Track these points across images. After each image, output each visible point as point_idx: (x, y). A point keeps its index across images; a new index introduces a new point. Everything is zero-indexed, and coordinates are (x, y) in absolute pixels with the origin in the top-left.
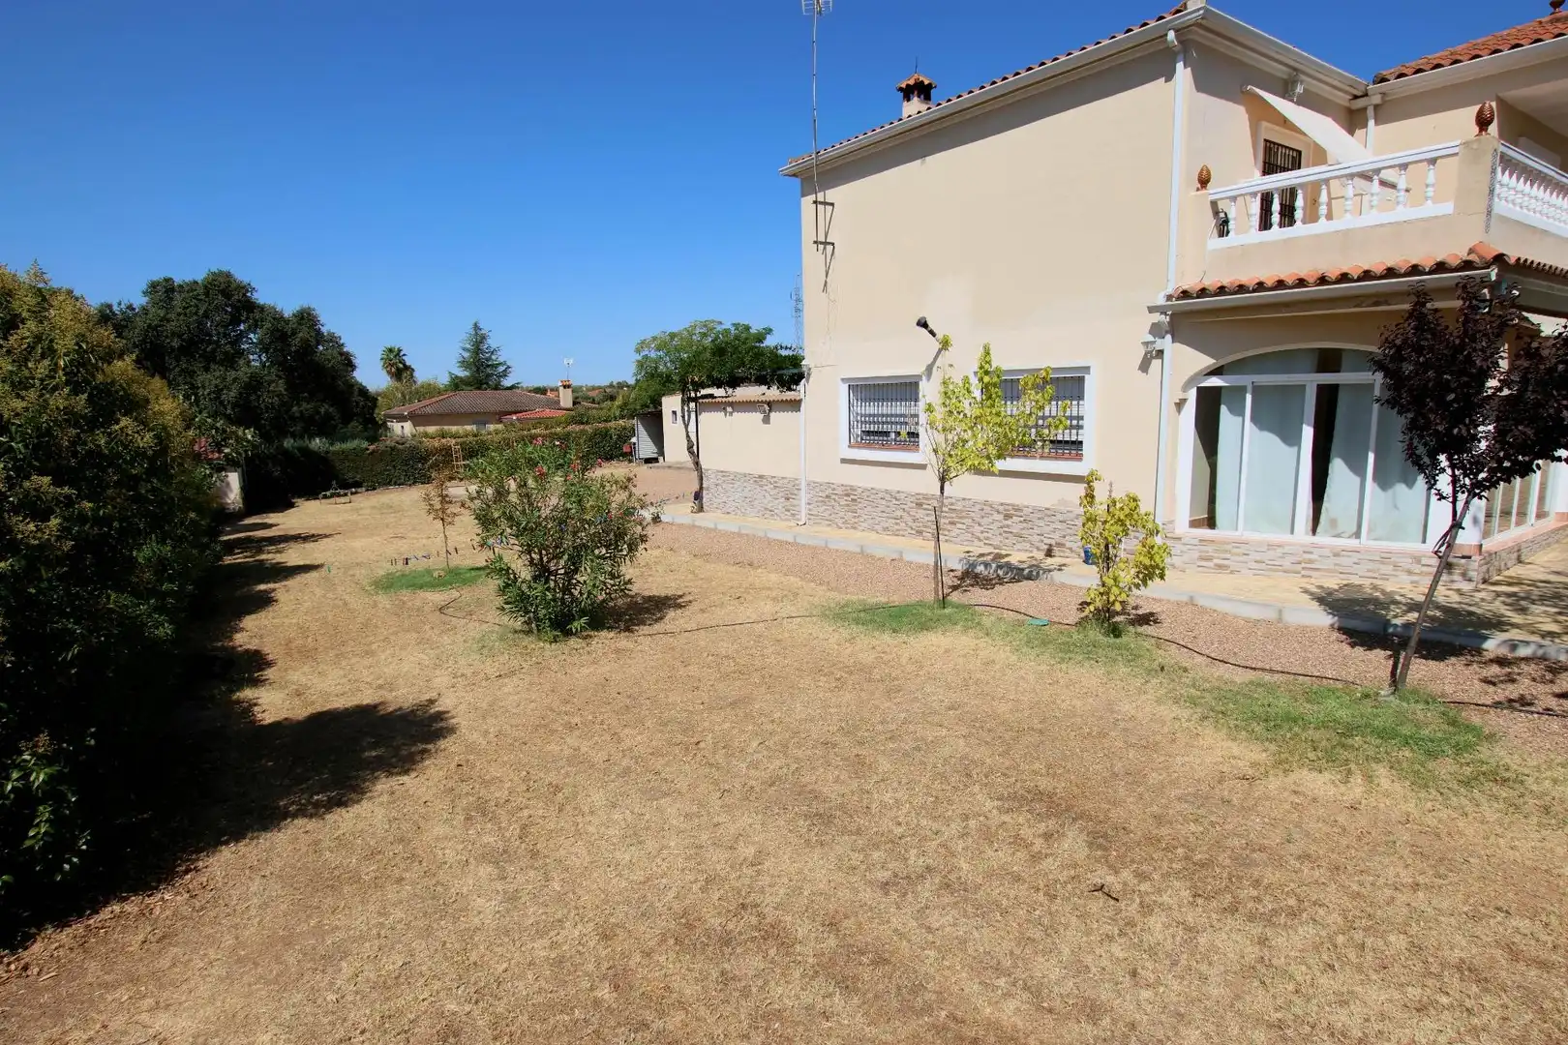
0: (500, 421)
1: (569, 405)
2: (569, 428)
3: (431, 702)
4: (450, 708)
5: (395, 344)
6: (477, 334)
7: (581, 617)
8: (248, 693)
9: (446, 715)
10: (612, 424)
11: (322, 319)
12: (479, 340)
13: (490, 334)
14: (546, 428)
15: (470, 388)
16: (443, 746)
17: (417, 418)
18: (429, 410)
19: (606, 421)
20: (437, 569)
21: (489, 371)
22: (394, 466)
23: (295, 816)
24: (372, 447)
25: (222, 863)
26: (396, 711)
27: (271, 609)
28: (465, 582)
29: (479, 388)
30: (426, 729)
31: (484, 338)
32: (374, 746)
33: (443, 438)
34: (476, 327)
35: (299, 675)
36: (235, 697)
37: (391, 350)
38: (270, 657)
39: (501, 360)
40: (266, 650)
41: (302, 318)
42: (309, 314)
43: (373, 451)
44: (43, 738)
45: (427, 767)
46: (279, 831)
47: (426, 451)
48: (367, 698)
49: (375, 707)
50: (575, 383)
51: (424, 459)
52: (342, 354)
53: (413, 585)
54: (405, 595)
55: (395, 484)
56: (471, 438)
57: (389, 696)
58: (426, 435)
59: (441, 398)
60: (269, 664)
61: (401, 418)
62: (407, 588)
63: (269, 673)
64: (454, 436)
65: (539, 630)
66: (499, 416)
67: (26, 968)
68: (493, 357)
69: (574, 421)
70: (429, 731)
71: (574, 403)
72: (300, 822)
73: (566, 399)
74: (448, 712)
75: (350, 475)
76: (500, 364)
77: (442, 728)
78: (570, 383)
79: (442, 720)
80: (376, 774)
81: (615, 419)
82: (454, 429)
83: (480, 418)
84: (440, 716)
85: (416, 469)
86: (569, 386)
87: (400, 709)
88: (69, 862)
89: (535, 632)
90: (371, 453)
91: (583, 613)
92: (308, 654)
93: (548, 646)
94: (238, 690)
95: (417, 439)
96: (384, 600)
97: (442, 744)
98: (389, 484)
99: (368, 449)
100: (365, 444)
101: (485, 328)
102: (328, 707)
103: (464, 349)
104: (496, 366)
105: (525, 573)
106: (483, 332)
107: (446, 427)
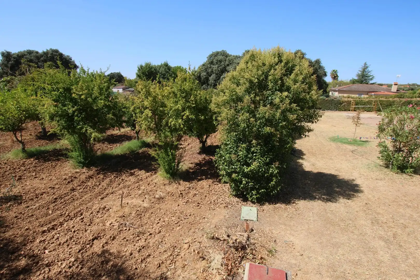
0: (367, 94)
1: (395, 91)
2: (395, 99)
3: (353, 180)
4: (360, 184)
5: (335, 69)
6: (365, 66)
7: (411, 169)
8: (300, 161)
9: (359, 186)
10: (414, 99)
11: (322, 62)
12: (365, 68)
13: (370, 66)
14: (386, 98)
15: (358, 83)
16: (359, 195)
17: (340, 91)
18: (344, 89)
19: (411, 98)
20: (349, 139)
21: (366, 78)
22: (332, 105)
23: (318, 199)
24: (326, 99)
25: (302, 204)
26: (342, 179)
27: (302, 139)
28: (359, 145)
29: (361, 83)
30: (353, 188)
31: (367, 67)
32: (338, 188)
33: (349, 98)
34: (365, 64)
35: (313, 160)
36: (298, 161)
37: (334, 71)
38: (304, 153)
39: (371, 74)
40: (303, 150)
41: (317, 62)
42: (318, 61)
43: (327, 100)
44: (277, 163)
45: (355, 200)
46: (315, 201)
47: (343, 101)
48: (333, 172)
49: (336, 176)
50: (399, 83)
51: (341, 104)
52: (324, 72)
53: (342, 142)
54: (339, 144)
55: (331, 110)
56: (358, 99)
57: (340, 174)
58: (344, 97)
59: (349, 86)
60: (304, 155)
61: (335, 91)
62: (340, 142)
63: (304, 157)
64: (352, 98)
65: (392, 168)
66: (367, 93)
67: (263, 210)
68: (369, 74)
69: (397, 97)
70: (354, 189)
71: (397, 90)
72: (320, 201)
73: (394, 89)
74: (359, 185)
75: (319, 106)
76: (371, 76)
77: (358, 190)
78: (398, 83)
79: (358, 187)
80: (340, 196)
81: (416, 98)
82: (353, 96)
83: (360, 93)
84: (357, 185)
85: (338, 106)
86: (397, 85)
87: (344, 179)
88: (275, 191)
89: (391, 168)
90: (326, 100)
91: (412, 167)
92: (314, 154)
93: (395, 174)
94: (298, 159)
95: (341, 98)
96: (333, 145)
97: (360, 195)
98: (329, 110)
99: (325, 99)
100: (325, 98)
101: (368, 64)
102: (322, 171)
103: (359, 71)
104: (369, 76)
105: (391, 149)
106: (367, 65)
107: (350, 95)
